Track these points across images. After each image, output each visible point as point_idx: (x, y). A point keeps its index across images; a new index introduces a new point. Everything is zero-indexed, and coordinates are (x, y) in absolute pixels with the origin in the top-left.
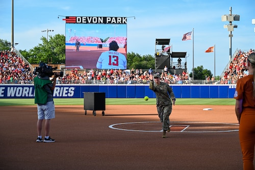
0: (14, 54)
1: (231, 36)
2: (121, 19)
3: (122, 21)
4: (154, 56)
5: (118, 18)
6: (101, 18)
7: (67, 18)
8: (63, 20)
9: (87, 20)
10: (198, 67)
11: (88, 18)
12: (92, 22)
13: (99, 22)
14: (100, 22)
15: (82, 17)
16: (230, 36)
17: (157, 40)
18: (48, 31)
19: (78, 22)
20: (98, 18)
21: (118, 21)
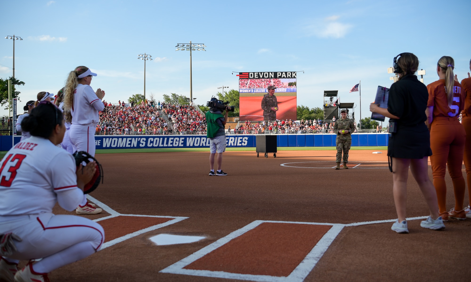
0: (192, 108)
2: (290, 73)
3: (291, 76)
4: (322, 108)
5: (288, 73)
6: (272, 73)
7: (241, 73)
8: (237, 75)
9: (259, 76)
10: (366, 119)
11: (260, 73)
12: (263, 77)
14: (271, 77)
15: (254, 73)
17: (325, 92)
18: (223, 88)
19: (250, 77)
20: (269, 73)
21: (288, 75)
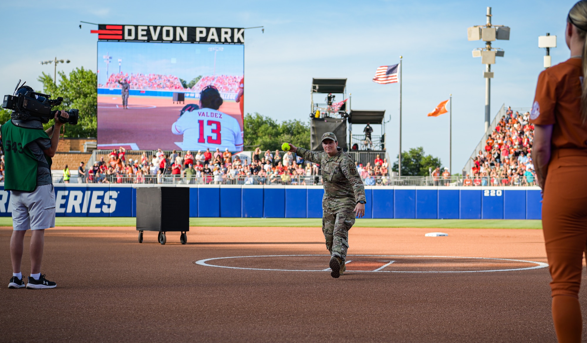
1: (489, 75)
2: (229, 31)
3: (232, 37)
4: (307, 122)
5: (223, 31)
6: (182, 28)
7: (102, 27)
8: (92, 32)
9: (149, 34)
10: (413, 151)
11: (152, 29)
12: (160, 39)
13: (178, 38)
14: (181, 40)
15: (136, 27)
16: (486, 75)
17: (315, 81)
18: (56, 62)
19: (126, 37)
20: (175, 28)
21: (223, 36)
